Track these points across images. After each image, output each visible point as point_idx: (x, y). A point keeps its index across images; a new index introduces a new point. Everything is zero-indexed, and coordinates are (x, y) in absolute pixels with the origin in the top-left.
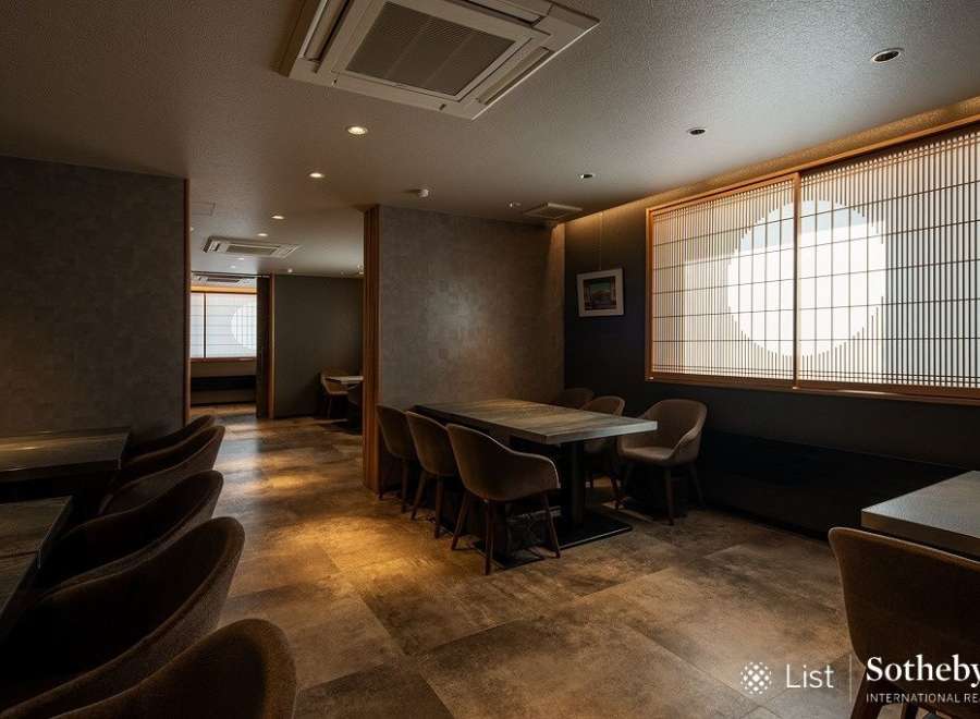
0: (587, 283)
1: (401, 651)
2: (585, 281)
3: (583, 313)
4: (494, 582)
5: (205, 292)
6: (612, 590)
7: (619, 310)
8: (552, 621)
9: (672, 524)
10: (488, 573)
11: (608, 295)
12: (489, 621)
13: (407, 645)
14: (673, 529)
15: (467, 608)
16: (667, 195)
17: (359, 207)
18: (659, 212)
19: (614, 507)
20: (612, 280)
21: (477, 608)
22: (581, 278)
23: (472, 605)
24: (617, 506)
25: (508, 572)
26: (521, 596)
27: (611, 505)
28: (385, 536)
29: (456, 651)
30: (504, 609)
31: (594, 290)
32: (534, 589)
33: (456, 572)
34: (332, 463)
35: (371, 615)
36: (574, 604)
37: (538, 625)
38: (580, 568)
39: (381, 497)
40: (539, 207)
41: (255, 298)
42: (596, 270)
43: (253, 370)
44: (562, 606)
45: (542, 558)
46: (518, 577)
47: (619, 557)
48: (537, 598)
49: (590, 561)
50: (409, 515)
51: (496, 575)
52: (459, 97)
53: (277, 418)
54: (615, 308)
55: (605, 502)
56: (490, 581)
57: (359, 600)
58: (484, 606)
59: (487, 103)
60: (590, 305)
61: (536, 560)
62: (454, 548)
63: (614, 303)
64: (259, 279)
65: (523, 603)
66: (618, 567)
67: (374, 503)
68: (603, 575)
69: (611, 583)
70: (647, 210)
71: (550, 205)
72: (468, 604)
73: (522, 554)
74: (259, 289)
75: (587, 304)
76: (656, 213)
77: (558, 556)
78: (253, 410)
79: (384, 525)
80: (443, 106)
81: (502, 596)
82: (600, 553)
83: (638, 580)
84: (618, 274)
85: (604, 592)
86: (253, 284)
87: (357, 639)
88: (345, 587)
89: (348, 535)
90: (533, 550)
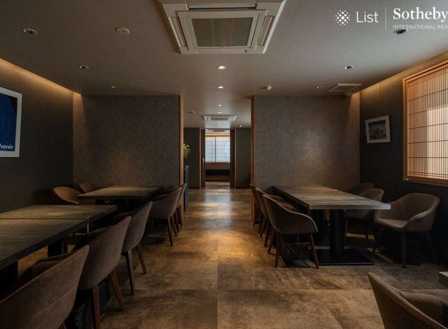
0: (370, 124)
1: (217, 287)
2: (369, 124)
3: (369, 141)
4: (276, 272)
5: (215, 136)
6: (335, 291)
7: (388, 140)
8: (291, 295)
9: (404, 267)
10: (276, 266)
11: (382, 131)
12: (261, 287)
13: (220, 286)
14: (404, 270)
15: (256, 279)
16: (416, 69)
17: (248, 98)
18: (411, 80)
19: (372, 251)
20: (383, 122)
21: (260, 280)
22: (367, 122)
23: (259, 278)
24: (374, 251)
25: (286, 269)
26: (284, 281)
27: (371, 250)
28: (244, 241)
29: (238, 294)
30: (271, 284)
31: (374, 128)
32: (293, 279)
33: (263, 263)
34: (245, 208)
35: (217, 271)
36: (308, 291)
37: (282, 295)
38: (325, 276)
39: (254, 225)
40: (334, 86)
41: (229, 137)
42: (375, 117)
43: (228, 168)
44: (301, 291)
45: (308, 267)
46: (289, 272)
47: (352, 276)
48: (291, 283)
49: (334, 275)
50: (259, 235)
51: (280, 269)
52: (249, 45)
53: (237, 188)
54: (386, 138)
55: (369, 247)
56: (274, 271)
57: (216, 265)
58: (264, 280)
59: (264, 45)
60: (373, 137)
61: (306, 267)
62: (269, 252)
63: (385, 135)
64: (230, 130)
65: (283, 284)
66: (348, 281)
67: (249, 227)
68: (335, 283)
69: (337, 288)
70: (404, 79)
71: (339, 84)
72: (257, 277)
73: (299, 262)
74: (230, 134)
75: (371, 137)
76: (409, 80)
77: (317, 268)
78: (229, 184)
79: (247, 237)
80: (246, 51)
81: (276, 278)
82: (344, 272)
83: (355, 291)
84: (386, 118)
85: (330, 291)
86: (228, 132)
87: (205, 278)
88: (215, 258)
89: (231, 238)
90: (307, 263)
